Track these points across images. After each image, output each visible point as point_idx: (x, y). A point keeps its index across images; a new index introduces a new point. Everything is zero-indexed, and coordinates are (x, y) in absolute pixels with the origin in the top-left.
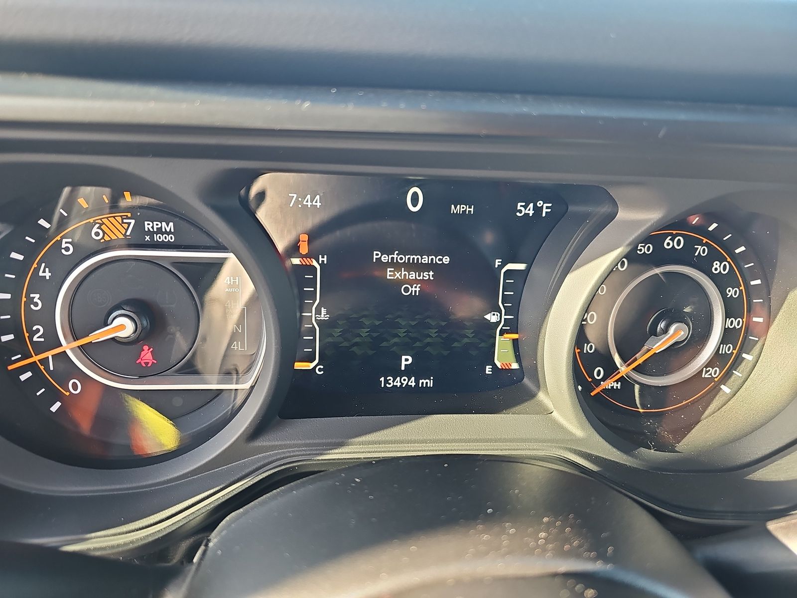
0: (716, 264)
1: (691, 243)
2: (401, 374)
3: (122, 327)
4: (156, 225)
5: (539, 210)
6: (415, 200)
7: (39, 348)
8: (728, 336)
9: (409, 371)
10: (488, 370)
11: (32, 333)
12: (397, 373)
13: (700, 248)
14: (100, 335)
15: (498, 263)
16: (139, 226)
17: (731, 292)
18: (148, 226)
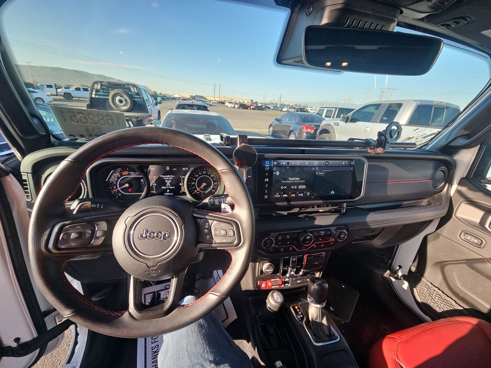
0: (211, 175)
1: (207, 173)
2: (168, 193)
3: (127, 185)
4: (131, 173)
5: (186, 169)
6: (168, 168)
7: (115, 189)
8: (214, 185)
9: (169, 192)
10: (181, 192)
11: (114, 187)
12: (167, 193)
13: (208, 173)
14: (124, 187)
15: (181, 176)
16: (129, 173)
17: (214, 179)
18: (130, 173)
